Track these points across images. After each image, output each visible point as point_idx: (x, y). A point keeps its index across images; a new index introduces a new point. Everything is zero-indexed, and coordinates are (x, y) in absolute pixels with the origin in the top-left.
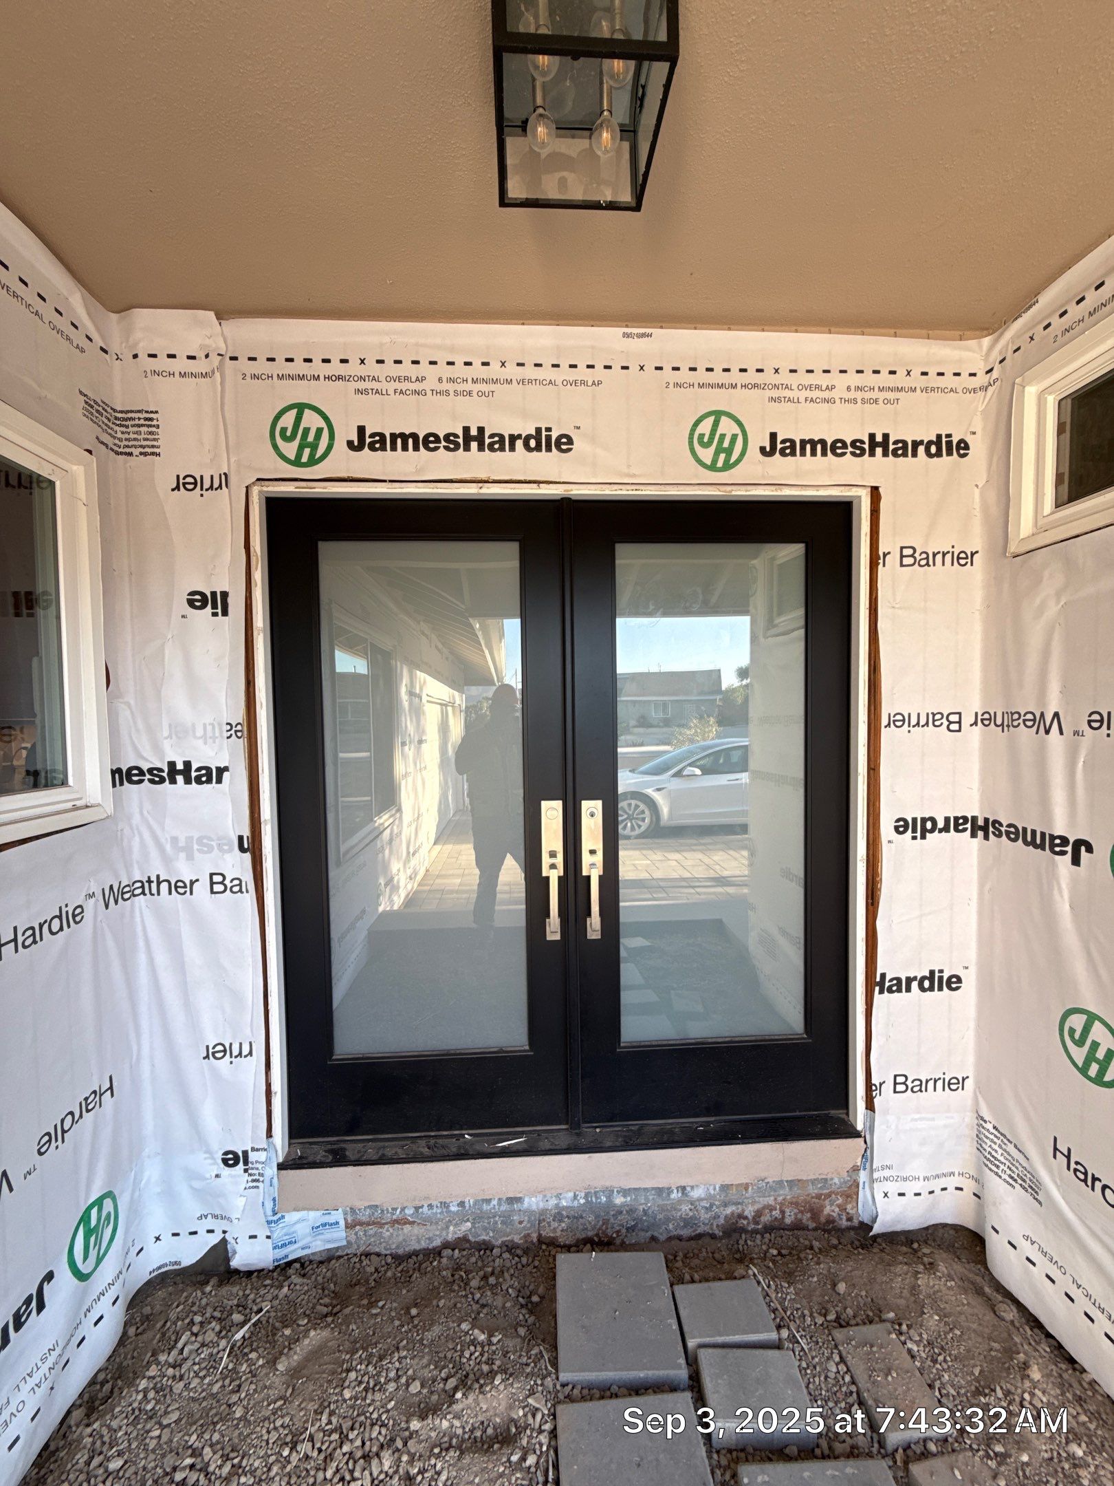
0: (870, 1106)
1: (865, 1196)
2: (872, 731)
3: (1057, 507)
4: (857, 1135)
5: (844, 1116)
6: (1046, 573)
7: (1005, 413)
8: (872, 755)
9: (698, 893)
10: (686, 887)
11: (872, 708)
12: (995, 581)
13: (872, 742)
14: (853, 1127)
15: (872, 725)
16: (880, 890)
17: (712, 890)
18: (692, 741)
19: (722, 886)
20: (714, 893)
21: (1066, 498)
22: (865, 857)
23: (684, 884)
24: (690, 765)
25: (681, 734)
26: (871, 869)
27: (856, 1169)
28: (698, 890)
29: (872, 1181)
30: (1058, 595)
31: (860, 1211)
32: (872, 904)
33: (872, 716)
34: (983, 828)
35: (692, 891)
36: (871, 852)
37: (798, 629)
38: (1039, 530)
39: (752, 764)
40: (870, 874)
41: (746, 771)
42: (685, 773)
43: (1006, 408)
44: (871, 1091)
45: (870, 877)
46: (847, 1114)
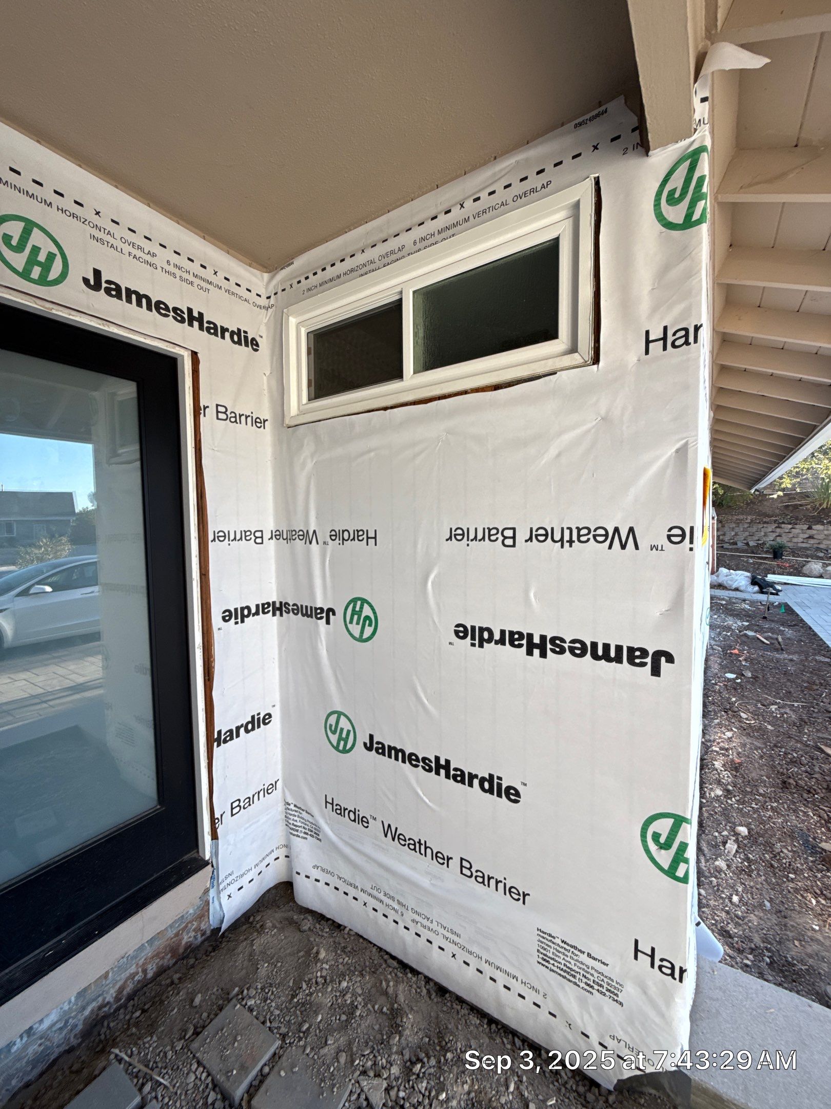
0: (215, 836)
1: (215, 908)
2: (202, 544)
3: (309, 400)
4: (206, 863)
5: (195, 855)
6: (306, 442)
7: (278, 331)
8: (202, 564)
9: (52, 707)
10: (39, 703)
11: (201, 527)
12: (278, 442)
13: (202, 554)
14: (203, 860)
15: (202, 540)
16: (214, 668)
17: (69, 699)
18: (40, 560)
19: (78, 693)
20: (71, 702)
21: (313, 395)
22: (201, 645)
23: (37, 701)
24: (38, 583)
25: (27, 553)
26: (206, 653)
27: (207, 891)
28: (51, 703)
29: (219, 892)
30: (312, 456)
31: (211, 922)
32: (209, 680)
33: (201, 533)
34: (279, 608)
35: (44, 705)
36: (206, 640)
37: (136, 461)
38: (301, 413)
39: (102, 578)
40: (206, 657)
41: (96, 584)
42: (32, 591)
43: (279, 327)
44: (215, 824)
45: (206, 660)
46: (198, 852)
